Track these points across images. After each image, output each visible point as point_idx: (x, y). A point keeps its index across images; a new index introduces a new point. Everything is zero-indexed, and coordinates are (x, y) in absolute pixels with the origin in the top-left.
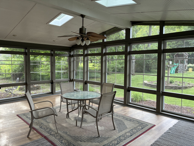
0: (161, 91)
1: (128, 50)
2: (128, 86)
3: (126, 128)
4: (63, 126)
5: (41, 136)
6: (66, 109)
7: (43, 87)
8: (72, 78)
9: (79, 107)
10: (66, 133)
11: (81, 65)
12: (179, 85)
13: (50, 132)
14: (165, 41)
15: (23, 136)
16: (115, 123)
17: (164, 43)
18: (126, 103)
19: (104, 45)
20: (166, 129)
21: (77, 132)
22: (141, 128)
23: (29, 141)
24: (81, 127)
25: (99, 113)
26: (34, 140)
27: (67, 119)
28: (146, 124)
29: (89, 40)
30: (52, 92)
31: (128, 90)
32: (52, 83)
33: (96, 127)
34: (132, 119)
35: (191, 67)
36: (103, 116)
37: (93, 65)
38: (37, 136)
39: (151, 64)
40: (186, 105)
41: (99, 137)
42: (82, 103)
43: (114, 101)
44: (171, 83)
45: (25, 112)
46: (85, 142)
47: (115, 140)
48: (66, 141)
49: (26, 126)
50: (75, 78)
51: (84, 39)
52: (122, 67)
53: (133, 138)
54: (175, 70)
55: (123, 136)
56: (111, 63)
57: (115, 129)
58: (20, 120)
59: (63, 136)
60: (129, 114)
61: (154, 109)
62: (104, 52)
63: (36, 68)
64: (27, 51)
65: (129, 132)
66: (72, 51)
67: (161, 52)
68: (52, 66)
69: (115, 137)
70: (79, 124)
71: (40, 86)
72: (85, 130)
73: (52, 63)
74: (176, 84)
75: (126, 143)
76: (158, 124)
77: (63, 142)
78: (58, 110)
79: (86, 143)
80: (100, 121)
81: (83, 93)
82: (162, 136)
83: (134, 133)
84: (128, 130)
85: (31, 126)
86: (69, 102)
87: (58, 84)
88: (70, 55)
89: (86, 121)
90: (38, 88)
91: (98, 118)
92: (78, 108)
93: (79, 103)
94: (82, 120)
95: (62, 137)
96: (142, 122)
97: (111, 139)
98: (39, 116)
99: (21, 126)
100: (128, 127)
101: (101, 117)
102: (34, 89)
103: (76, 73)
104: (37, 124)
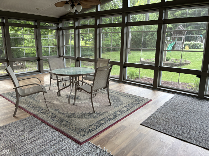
0: (159, 66)
1: (126, 21)
2: (124, 62)
3: (123, 103)
4: (54, 104)
5: (29, 115)
6: (57, 87)
7: (28, 66)
8: (61, 55)
9: (72, 84)
10: (58, 111)
11: (71, 42)
12: (175, 62)
13: (40, 110)
14: (167, 10)
15: (8, 115)
16: (110, 99)
17: (165, 12)
18: (122, 80)
19: (98, 15)
20: (162, 103)
21: (70, 109)
22: (137, 103)
23: (15, 120)
24: (74, 104)
25: (94, 89)
26: (21, 119)
27: (58, 97)
28: (143, 99)
29: (81, 5)
30: (40, 71)
31: (124, 66)
32: (39, 60)
33: (91, 104)
34: (128, 95)
35: (187, 45)
36: (97, 92)
37: (85, 43)
38: (25, 115)
39: (148, 41)
40: (182, 81)
41: (94, 112)
42: (74, 80)
43: (109, 78)
44: (167, 60)
45: (9, 91)
46: (79, 118)
47: (112, 115)
48: (58, 118)
49: (11, 105)
50: (65, 55)
51: (74, 4)
52: (117, 45)
53: (130, 113)
54: (171, 48)
55: (119, 111)
56: (105, 40)
57: (111, 105)
58: (3, 100)
59: (55, 113)
60: (125, 91)
61: (151, 85)
62: (98, 23)
63: (18, 44)
64: (4, 22)
65: (125, 107)
66: (61, 23)
67: (161, 22)
68: (38, 41)
69: (111, 112)
70: (72, 101)
71: (25, 65)
72: (79, 107)
73: (38, 37)
74: (173, 62)
75: (123, 117)
76: (155, 99)
77: (55, 119)
78: (47, 89)
79: (81, 119)
80: (95, 97)
81: (75, 69)
82: (159, 109)
83: (131, 108)
84: (124, 105)
85: (17, 105)
86: (59, 79)
87: (46, 62)
88: (58, 28)
89: (79, 98)
90: (22, 67)
91: (93, 93)
92: (70, 84)
93: (72, 80)
94: (75, 97)
95: (54, 115)
96: (139, 98)
97: (107, 115)
98: (25, 94)
99: (5, 105)
100: (124, 102)
101: (95, 93)
102: (18, 68)
103: (66, 51)
104: (24, 103)
